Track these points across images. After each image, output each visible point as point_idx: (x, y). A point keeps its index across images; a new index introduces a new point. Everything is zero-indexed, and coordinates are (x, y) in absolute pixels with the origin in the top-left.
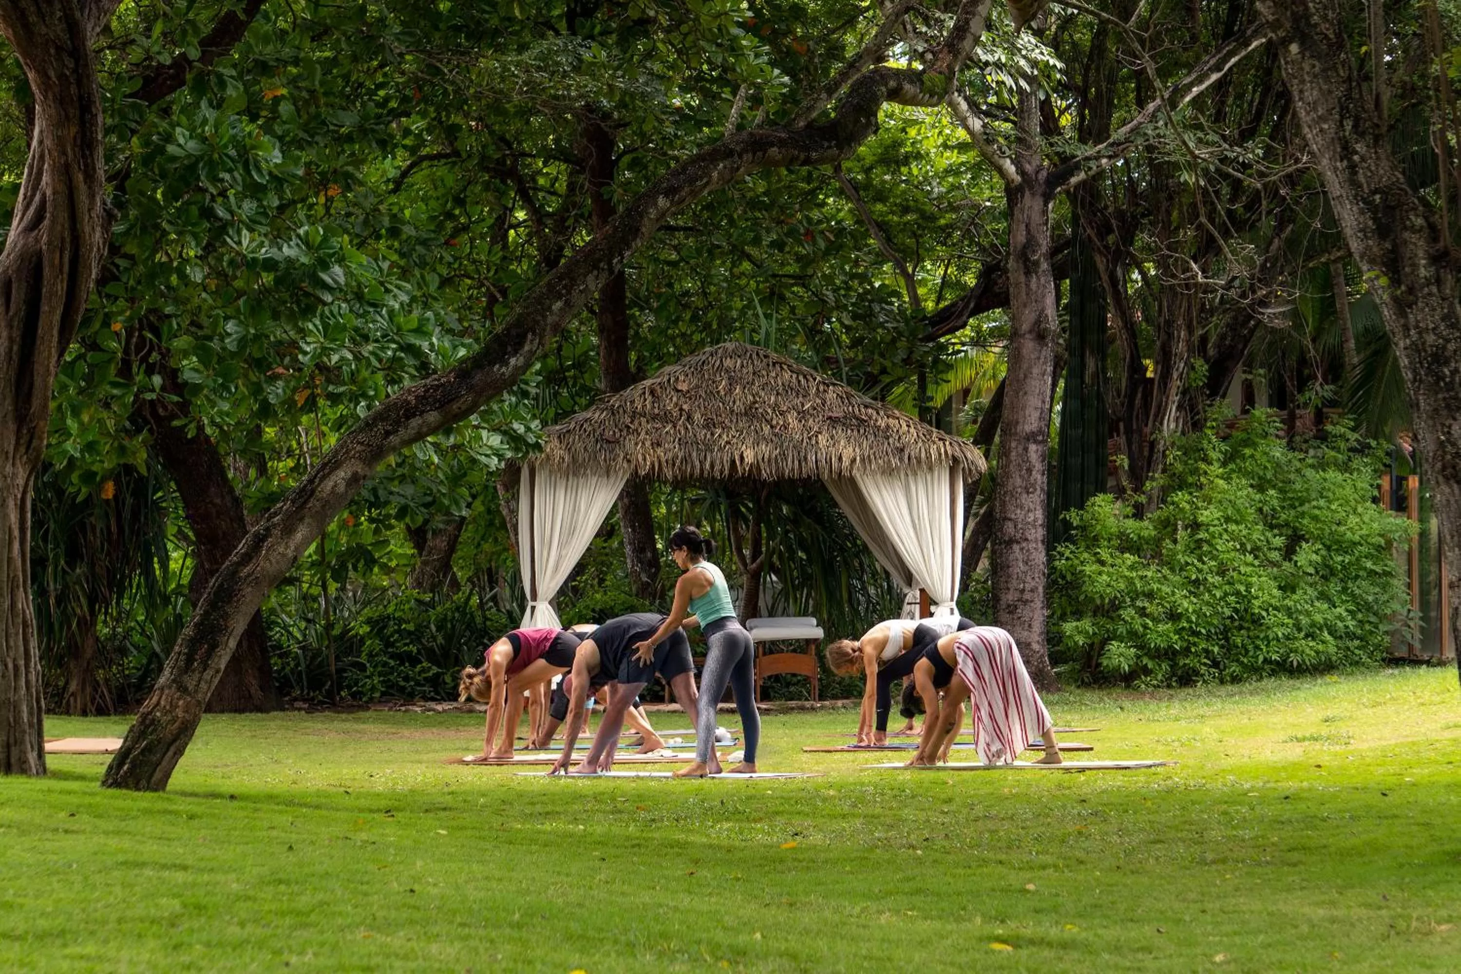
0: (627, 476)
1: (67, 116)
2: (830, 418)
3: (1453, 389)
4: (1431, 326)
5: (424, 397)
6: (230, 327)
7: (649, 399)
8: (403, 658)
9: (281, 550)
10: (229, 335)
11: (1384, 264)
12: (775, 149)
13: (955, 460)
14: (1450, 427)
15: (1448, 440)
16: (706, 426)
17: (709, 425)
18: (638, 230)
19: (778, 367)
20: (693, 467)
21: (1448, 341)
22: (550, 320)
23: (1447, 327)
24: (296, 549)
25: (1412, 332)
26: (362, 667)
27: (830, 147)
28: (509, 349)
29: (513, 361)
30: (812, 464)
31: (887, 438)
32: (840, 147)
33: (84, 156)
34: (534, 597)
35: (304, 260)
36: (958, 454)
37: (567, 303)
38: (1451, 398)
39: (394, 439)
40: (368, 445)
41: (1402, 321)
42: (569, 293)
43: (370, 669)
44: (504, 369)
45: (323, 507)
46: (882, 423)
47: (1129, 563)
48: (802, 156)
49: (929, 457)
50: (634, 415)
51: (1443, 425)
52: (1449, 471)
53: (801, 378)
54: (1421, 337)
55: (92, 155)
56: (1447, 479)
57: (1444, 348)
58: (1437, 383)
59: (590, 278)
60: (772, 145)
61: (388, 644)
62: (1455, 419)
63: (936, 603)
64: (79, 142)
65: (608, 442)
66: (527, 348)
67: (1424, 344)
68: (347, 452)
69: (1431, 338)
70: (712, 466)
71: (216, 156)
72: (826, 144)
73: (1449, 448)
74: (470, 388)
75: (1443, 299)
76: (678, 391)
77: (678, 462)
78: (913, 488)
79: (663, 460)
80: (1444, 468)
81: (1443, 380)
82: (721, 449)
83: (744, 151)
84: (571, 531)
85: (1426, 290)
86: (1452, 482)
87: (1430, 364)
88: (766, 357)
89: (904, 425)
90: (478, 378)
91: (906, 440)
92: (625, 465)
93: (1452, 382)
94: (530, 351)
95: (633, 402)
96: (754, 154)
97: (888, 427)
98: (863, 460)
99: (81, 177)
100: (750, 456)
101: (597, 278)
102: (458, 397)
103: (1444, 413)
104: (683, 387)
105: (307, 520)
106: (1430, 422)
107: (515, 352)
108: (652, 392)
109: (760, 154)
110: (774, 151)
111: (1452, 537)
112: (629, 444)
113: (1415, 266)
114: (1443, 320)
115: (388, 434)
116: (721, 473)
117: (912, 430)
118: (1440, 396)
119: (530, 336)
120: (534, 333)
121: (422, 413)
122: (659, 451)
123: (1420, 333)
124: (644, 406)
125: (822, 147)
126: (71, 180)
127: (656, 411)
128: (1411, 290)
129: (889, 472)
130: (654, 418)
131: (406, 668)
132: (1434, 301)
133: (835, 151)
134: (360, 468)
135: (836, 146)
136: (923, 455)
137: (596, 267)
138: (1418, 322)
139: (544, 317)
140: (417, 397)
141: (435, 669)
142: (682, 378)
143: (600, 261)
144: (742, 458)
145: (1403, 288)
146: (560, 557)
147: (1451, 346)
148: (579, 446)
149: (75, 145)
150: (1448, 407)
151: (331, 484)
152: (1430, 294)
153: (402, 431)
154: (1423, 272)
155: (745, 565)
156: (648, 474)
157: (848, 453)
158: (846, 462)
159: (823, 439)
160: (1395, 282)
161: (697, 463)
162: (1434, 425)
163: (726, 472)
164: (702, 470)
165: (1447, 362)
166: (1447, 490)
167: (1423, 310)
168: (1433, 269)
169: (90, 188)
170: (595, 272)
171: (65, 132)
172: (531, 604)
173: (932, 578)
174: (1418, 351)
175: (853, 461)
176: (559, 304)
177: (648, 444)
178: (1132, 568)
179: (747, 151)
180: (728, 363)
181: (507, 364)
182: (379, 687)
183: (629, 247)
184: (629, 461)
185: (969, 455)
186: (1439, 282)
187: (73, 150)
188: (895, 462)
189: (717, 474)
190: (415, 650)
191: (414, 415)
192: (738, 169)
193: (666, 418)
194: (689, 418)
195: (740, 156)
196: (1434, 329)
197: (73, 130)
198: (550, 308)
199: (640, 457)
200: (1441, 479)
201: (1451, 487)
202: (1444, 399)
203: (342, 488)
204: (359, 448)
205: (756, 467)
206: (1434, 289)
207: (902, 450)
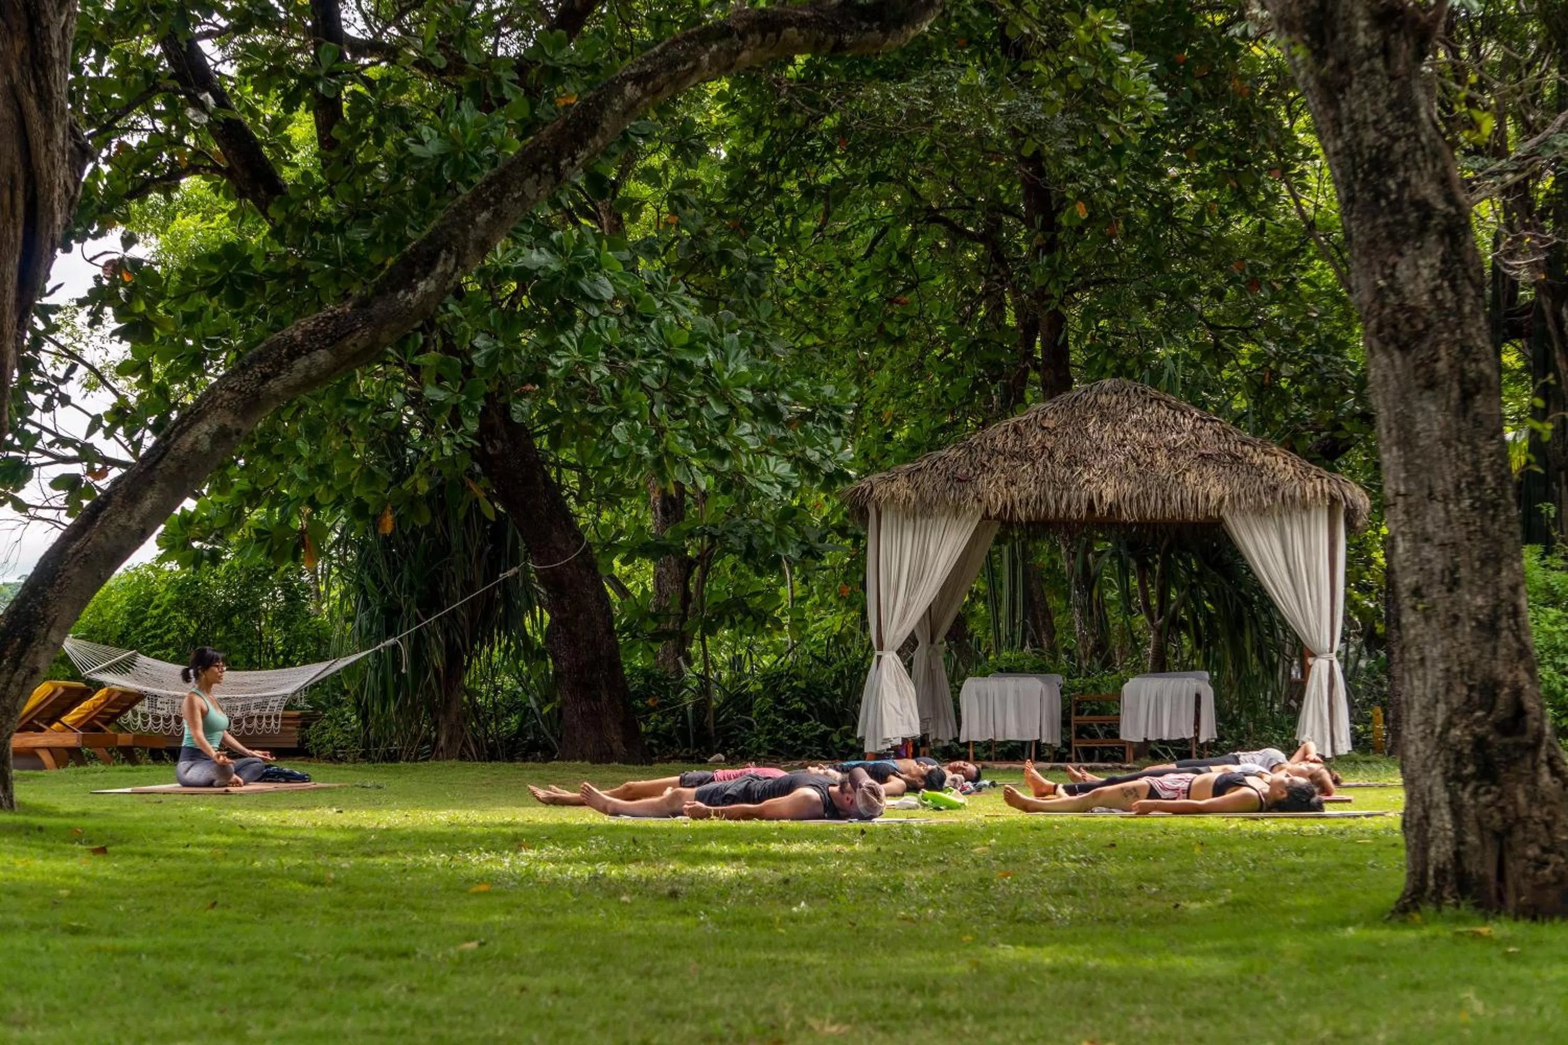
0: (979, 517)
1: (9, 27)
2: (1202, 455)
3: (1400, 211)
4: (1372, 118)
5: (313, 333)
6: (480, 341)
7: (1012, 436)
8: (792, 715)
9: (122, 520)
10: (478, 350)
11: (1306, 30)
12: (793, 29)
13: (1333, 500)
14: (1394, 266)
15: (1391, 287)
16: (1068, 465)
17: (1071, 462)
18: (596, 125)
19: (1155, 404)
20: (1047, 507)
21: (1396, 139)
22: (472, 235)
23: (1396, 119)
24: (143, 521)
25: (1345, 129)
26: (749, 725)
27: (871, 30)
28: (418, 271)
29: (421, 286)
30: (1176, 504)
31: (1261, 476)
32: (885, 30)
33: (35, 76)
34: (881, 646)
35: (554, 267)
36: (1336, 492)
37: (497, 214)
38: (1396, 223)
39: (274, 385)
40: (240, 392)
41: (1331, 113)
42: (499, 201)
43: (757, 727)
44: (410, 296)
45: (181, 468)
46: (1257, 461)
47: (1552, 617)
48: (831, 40)
49: (1304, 496)
50: (994, 452)
51: (1384, 264)
52: (1387, 331)
53: (1178, 414)
54: (1356, 135)
55: (46, 76)
56: (1385, 344)
57: (1389, 149)
58: (1376, 200)
59: (529, 183)
60: (789, 24)
61: (781, 702)
62: (1401, 255)
63: (1314, 655)
64: (28, 60)
65: (959, 480)
66: (439, 269)
67: (1359, 144)
68: (213, 401)
69: (1370, 136)
70: (1069, 506)
71: (461, 155)
72: (865, 25)
73: (1392, 299)
74: (369, 320)
75: (1392, 78)
76: (1044, 428)
77: (1031, 501)
78: (1288, 530)
79: (1017, 499)
80: (1380, 328)
81: (1386, 196)
82: (1080, 488)
83: (750, 29)
84: (917, 576)
85: (1366, 65)
86: (1391, 347)
87: (1367, 174)
88: (1144, 393)
89: (1281, 462)
90: (378, 307)
91: (1280, 476)
92: (976, 505)
93: (1399, 200)
94: (444, 273)
95: (993, 440)
96: (764, 36)
97: (1263, 464)
98: (1232, 499)
99: (32, 102)
100: (1109, 495)
101: (538, 183)
102: (352, 332)
103: (1387, 245)
104: (1049, 424)
105: (158, 485)
106: (1364, 260)
107: (425, 275)
108: (1016, 429)
109: (771, 35)
110: (791, 32)
111: (1389, 431)
112: (982, 482)
113: (1351, 30)
114: (1390, 108)
115: (266, 377)
116: (1079, 512)
117: (1289, 467)
118: (1380, 221)
119: (443, 255)
120: (449, 251)
121: (310, 351)
122: (1013, 489)
123: (1355, 129)
124: (1005, 443)
125: (859, 28)
126: (20, 106)
127: (1017, 449)
128: (1342, 66)
129: (1260, 511)
130: (1014, 455)
131: (793, 727)
132: (1378, 81)
133: (878, 35)
134: (229, 421)
135: (879, 27)
136: (1298, 493)
137: (536, 169)
138: (1352, 112)
139: (465, 231)
140: (305, 333)
141: (824, 728)
142: (1050, 415)
143: (542, 162)
144: (1101, 497)
145: (1331, 62)
146: (907, 605)
147: (1400, 147)
148: (928, 485)
149: (22, 61)
150: (1391, 236)
151: (191, 439)
152: (1372, 71)
153: (284, 375)
154: (1362, 39)
155: (1152, 620)
156: (999, 514)
157: (1216, 491)
158: (1213, 502)
159: (1191, 478)
160: (1319, 55)
161: (1052, 503)
162: (1370, 265)
163: (1084, 513)
164: (1057, 510)
165: (1392, 171)
166: (1384, 360)
167: (1359, 94)
168: (1378, 34)
169: (46, 114)
170: (536, 176)
171: (8, 47)
172: (877, 653)
173: (1308, 627)
174: (1352, 156)
175: (1222, 500)
176: (485, 216)
177: (1002, 483)
178: (1555, 623)
179: (753, 31)
180: (1103, 399)
181: (413, 288)
182: (765, 745)
183: (583, 146)
184: (980, 501)
185: (1348, 494)
186: (1387, 52)
187: (20, 68)
188: (1267, 501)
189: (1074, 515)
190: (804, 707)
191: (299, 354)
192: (738, 52)
193: (1026, 456)
194: (1051, 455)
195: (742, 37)
196: (1375, 123)
197: (19, 45)
198: (472, 220)
199: (992, 496)
200: (1375, 343)
201: (1390, 356)
202: (1386, 225)
203: (206, 445)
204: (227, 395)
205: (1115, 508)
206: (1379, 63)
207: (1275, 489)
